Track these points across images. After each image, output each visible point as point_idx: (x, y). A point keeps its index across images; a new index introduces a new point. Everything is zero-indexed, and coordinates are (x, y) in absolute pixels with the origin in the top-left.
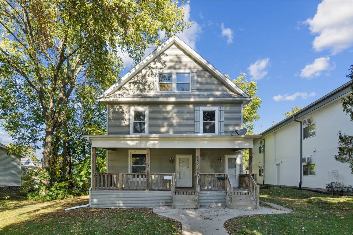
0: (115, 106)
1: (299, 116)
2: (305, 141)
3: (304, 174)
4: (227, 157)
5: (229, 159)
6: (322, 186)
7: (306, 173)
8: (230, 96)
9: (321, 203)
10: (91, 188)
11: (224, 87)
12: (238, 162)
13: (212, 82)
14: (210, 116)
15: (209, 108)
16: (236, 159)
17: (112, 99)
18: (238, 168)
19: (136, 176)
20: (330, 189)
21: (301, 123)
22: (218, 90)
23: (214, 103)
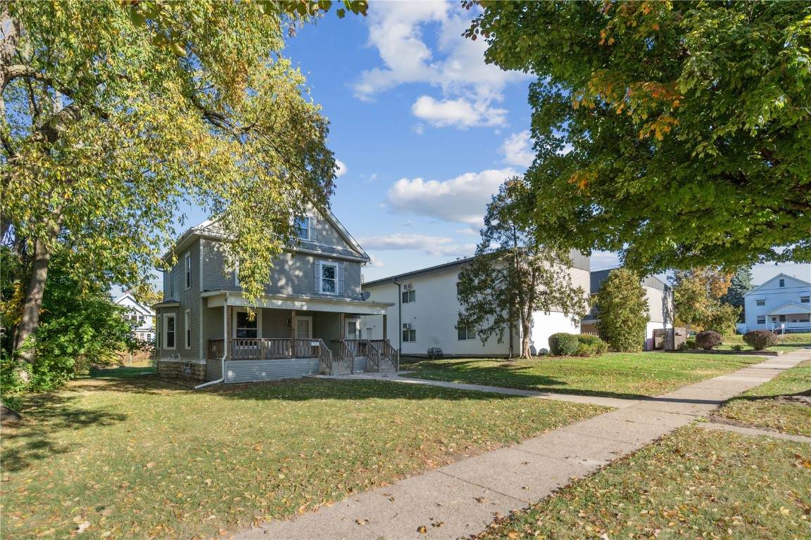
0: (214, 243)
1: (399, 279)
2: (404, 306)
3: (404, 340)
4: (348, 320)
5: (349, 323)
6: (424, 352)
7: (405, 339)
8: (352, 254)
9: (431, 365)
10: (224, 358)
11: (345, 244)
12: (358, 327)
13: (332, 232)
14: (329, 272)
15: (329, 263)
16: (355, 323)
17: (213, 234)
18: (357, 333)
19: (244, 342)
20: (431, 354)
21: (400, 286)
22: (338, 245)
23: (335, 259)
